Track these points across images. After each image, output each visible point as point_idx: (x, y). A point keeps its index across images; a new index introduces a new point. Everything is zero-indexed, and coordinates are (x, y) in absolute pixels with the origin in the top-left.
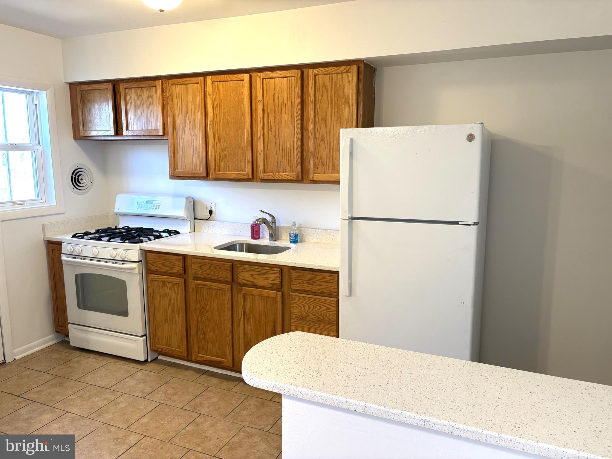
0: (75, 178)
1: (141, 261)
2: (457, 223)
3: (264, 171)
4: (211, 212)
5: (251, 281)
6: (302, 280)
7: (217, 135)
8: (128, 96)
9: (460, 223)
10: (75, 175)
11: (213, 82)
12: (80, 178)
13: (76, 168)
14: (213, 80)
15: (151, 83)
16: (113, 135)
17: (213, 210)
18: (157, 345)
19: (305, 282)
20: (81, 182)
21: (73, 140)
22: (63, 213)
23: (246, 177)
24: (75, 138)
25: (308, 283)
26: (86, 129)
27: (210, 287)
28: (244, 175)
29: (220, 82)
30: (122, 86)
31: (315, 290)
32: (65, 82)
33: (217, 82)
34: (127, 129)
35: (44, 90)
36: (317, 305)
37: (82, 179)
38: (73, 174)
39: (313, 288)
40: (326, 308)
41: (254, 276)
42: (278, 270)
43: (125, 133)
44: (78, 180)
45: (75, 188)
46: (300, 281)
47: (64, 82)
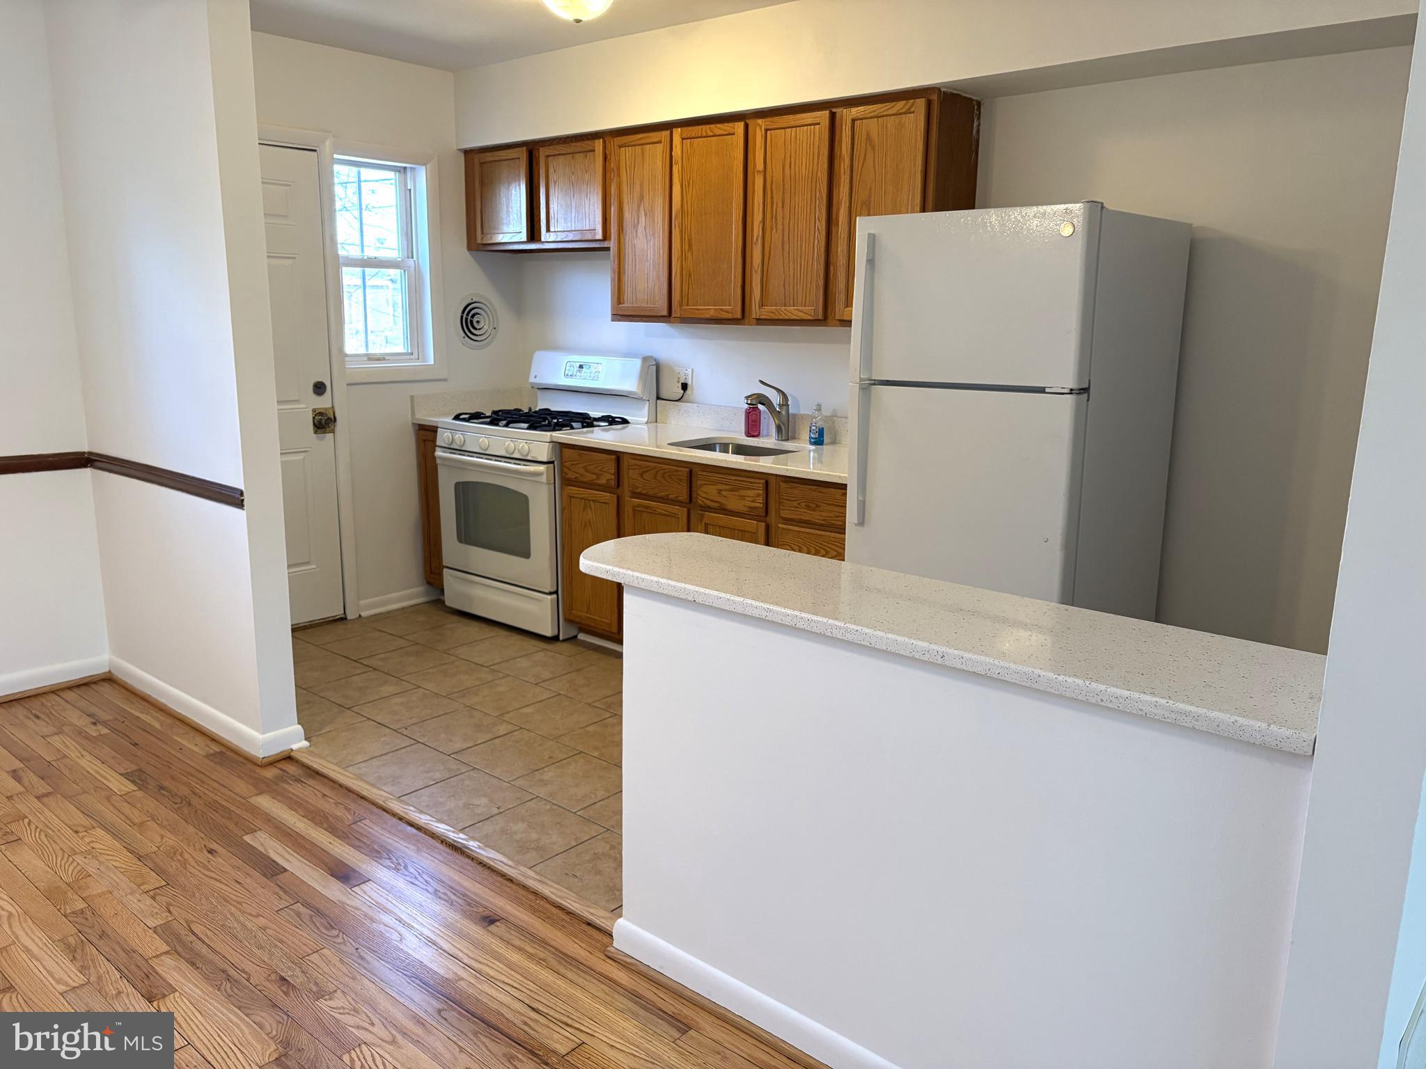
0: (466, 319)
1: (552, 462)
2: (1041, 390)
3: (762, 305)
4: (685, 387)
5: (718, 502)
6: (798, 502)
7: (686, 238)
8: (551, 170)
9: (1047, 390)
10: (468, 315)
11: (683, 139)
12: (475, 319)
13: (470, 301)
14: (684, 136)
15: (586, 145)
16: (526, 240)
17: (689, 383)
18: (574, 612)
19: (803, 505)
20: (478, 327)
21: (465, 250)
22: (445, 380)
23: (731, 315)
24: (470, 248)
25: (808, 507)
26: (485, 231)
27: (655, 510)
28: (727, 312)
29: (693, 138)
30: (543, 152)
31: (819, 520)
32: (459, 150)
33: (691, 138)
34: (548, 230)
35: (423, 165)
36: (821, 548)
37: (478, 322)
38: (463, 312)
39: (815, 516)
40: (836, 553)
41: (724, 493)
42: (760, 483)
43: (544, 236)
44: (471, 322)
45: (466, 338)
46: (795, 504)
47: (455, 148)
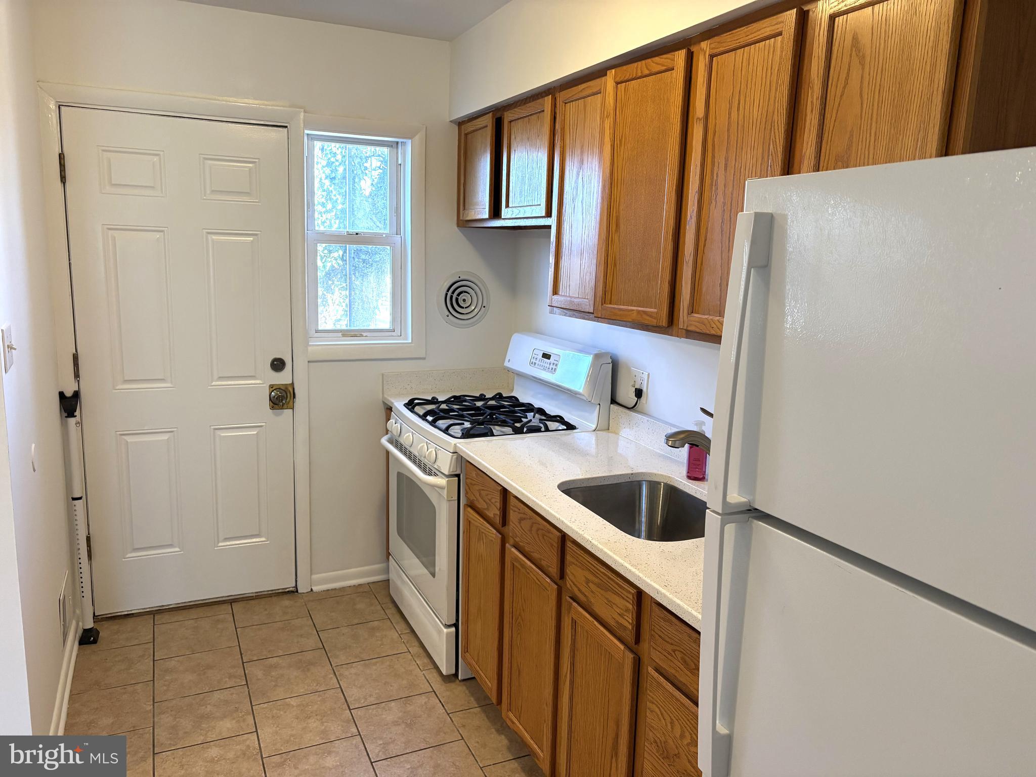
0: (451, 297)
1: (458, 476)
4: (639, 393)
5: (585, 596)
7: (614, 215)
8: (513, 137)
10: (453, 292)
11: (617, 83)
12: (461, 298)
13: (458, 279)
14: (618, 79)
15: (533, 107)
16: (489, 217)
17: (644, 390)
19: (679, 655)
20: (464, 306)
21: (456, 227)
22: (424, 359)
23: (655, 321)
24: (458, 226)
26: (466, 207)
27: (529, 573)
28: (651, 316)
29: (628, 81)
30: (508, 116)
32: (451, 121)
33: (625, 82)
34: (507, 206)
35: (410, 138)
37: (464, 300)
38: (448, 291)
41: (590, 584)
42: (630, 592)
43: (505, 212)
44: (457, 300)
45: (450, 316)
46: (670, 648)
47: (448, 120)
